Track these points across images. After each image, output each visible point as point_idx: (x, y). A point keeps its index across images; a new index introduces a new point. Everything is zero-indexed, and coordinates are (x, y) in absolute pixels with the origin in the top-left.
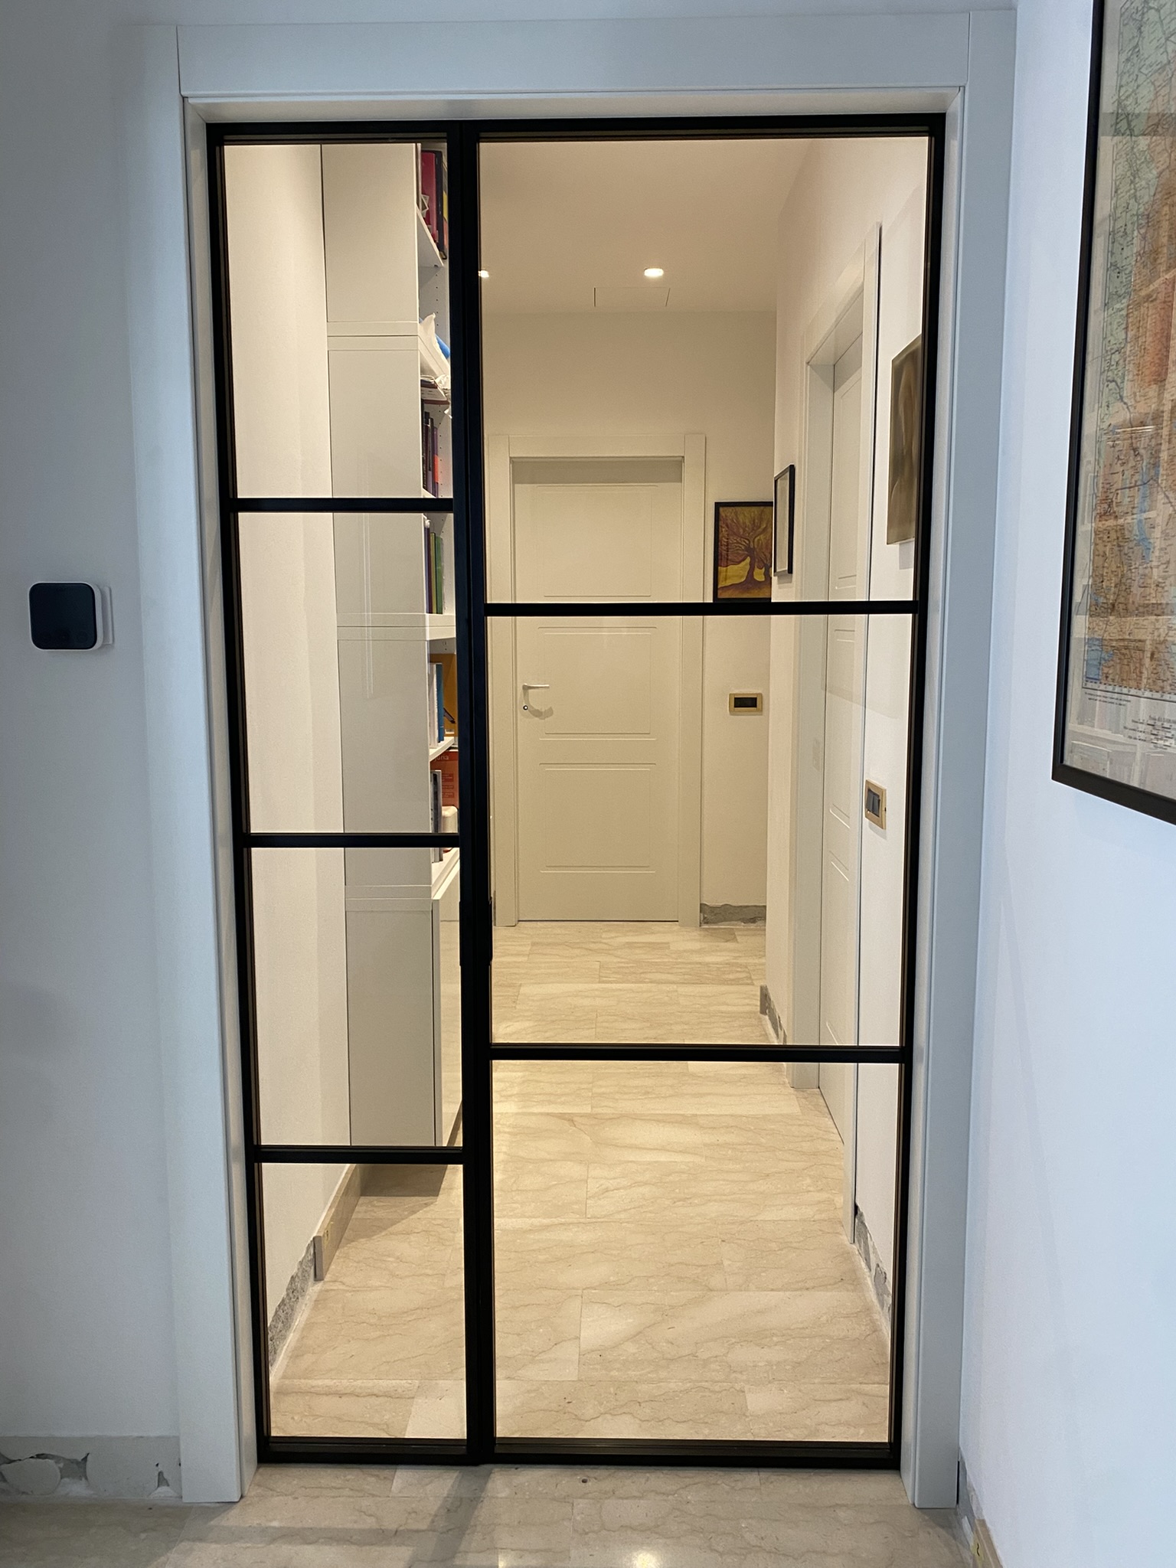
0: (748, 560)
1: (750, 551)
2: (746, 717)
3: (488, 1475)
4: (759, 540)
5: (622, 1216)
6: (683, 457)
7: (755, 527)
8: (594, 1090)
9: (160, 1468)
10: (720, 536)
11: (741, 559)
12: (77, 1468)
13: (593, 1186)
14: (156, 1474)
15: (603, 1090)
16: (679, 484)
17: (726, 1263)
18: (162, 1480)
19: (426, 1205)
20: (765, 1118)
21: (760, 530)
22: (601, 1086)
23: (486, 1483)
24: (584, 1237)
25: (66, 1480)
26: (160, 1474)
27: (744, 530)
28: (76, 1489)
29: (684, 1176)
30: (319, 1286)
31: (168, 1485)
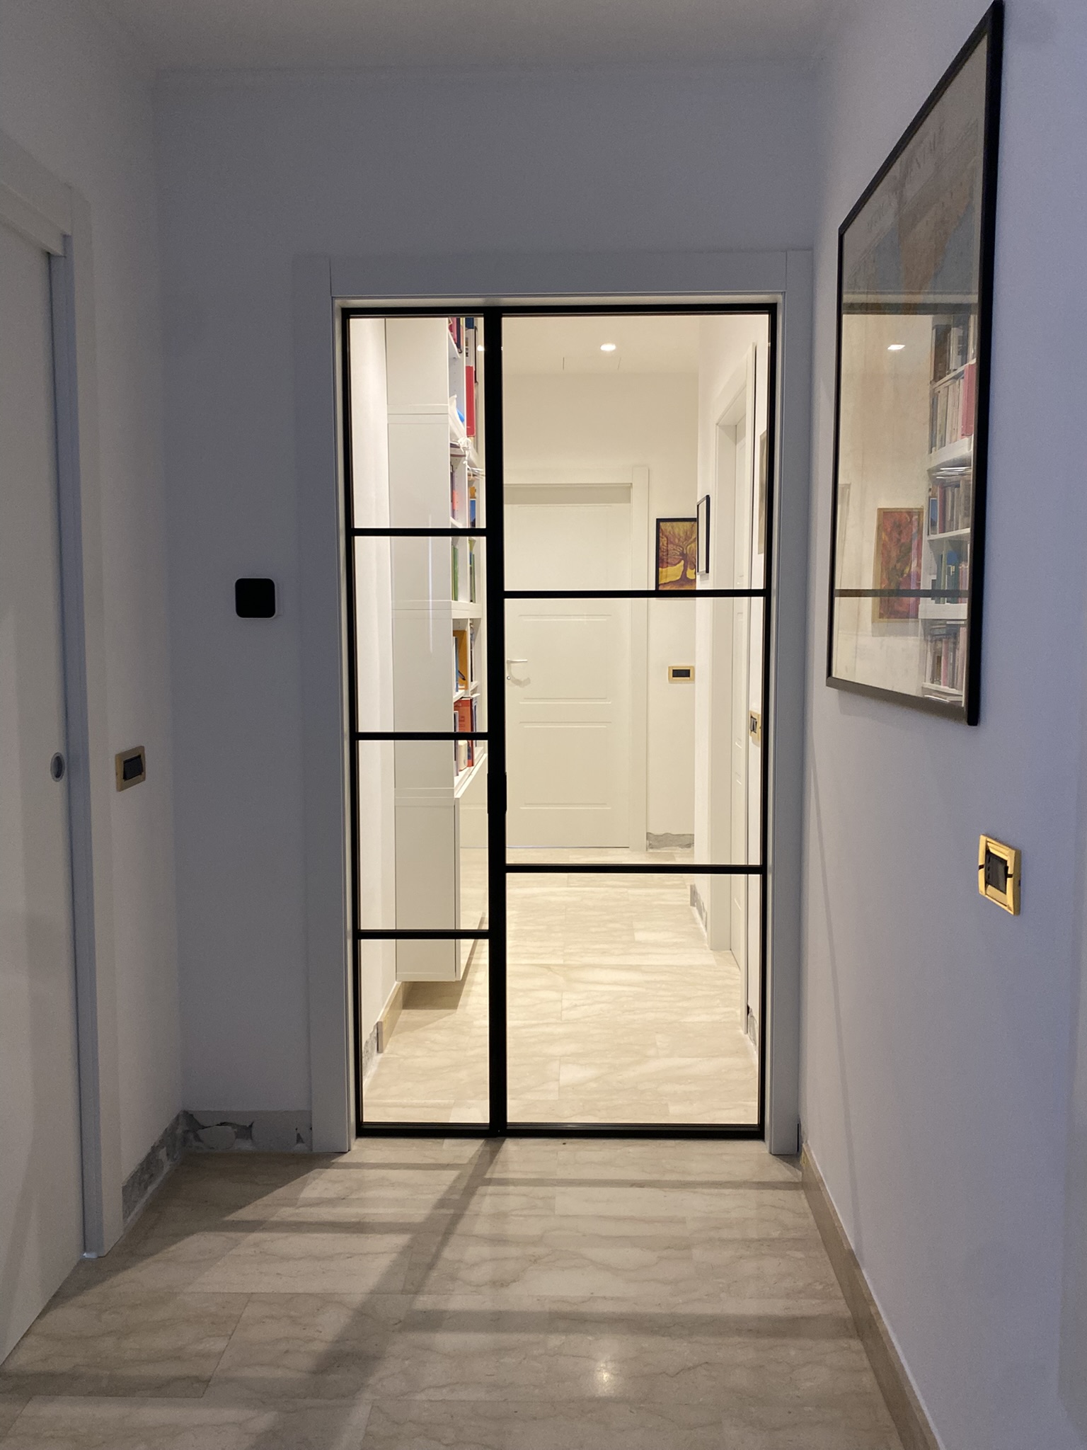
0: (682, 562)
1: (684, 556)
2: (681, 683)
3: (504, 1141)
4: (690, 548)
5: (587, 1019)
6: (631, 484)
7: (687, 538)
8: (565, 951)
9: (298, 1131)
10: (661, 544)
11: (677, 562)
12: (245, 1132)
13: (566, 1004)
14: (296, 1135)
15: (572, 951)
16: (629, 504)
17: (658, 1044)
18: (299, 1139)
19: (450, 1014)
20: (691, 967)
21: (692, 540)
22: (571, 949)
23: (502, 1143)
24: (560, 1030)
25: (237, 1140)
26: (298, 1135)
27: (679, 540)
28: (246, 1146)
29: (631, 999)
30: (380, 1056)
31: (303, 1142)
